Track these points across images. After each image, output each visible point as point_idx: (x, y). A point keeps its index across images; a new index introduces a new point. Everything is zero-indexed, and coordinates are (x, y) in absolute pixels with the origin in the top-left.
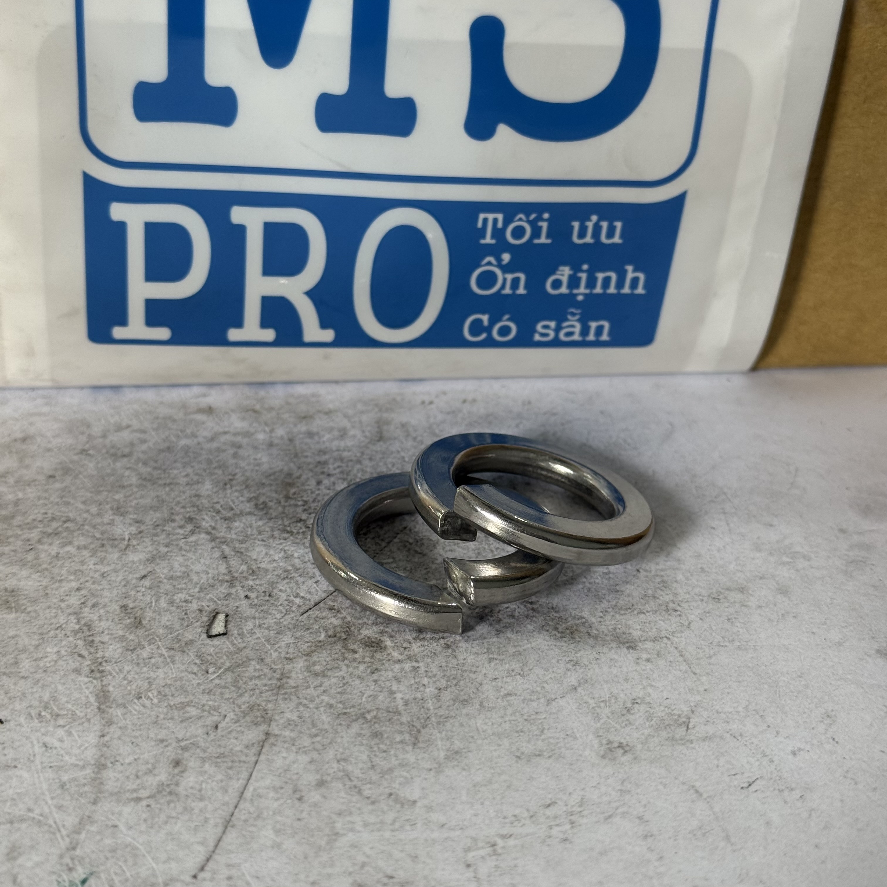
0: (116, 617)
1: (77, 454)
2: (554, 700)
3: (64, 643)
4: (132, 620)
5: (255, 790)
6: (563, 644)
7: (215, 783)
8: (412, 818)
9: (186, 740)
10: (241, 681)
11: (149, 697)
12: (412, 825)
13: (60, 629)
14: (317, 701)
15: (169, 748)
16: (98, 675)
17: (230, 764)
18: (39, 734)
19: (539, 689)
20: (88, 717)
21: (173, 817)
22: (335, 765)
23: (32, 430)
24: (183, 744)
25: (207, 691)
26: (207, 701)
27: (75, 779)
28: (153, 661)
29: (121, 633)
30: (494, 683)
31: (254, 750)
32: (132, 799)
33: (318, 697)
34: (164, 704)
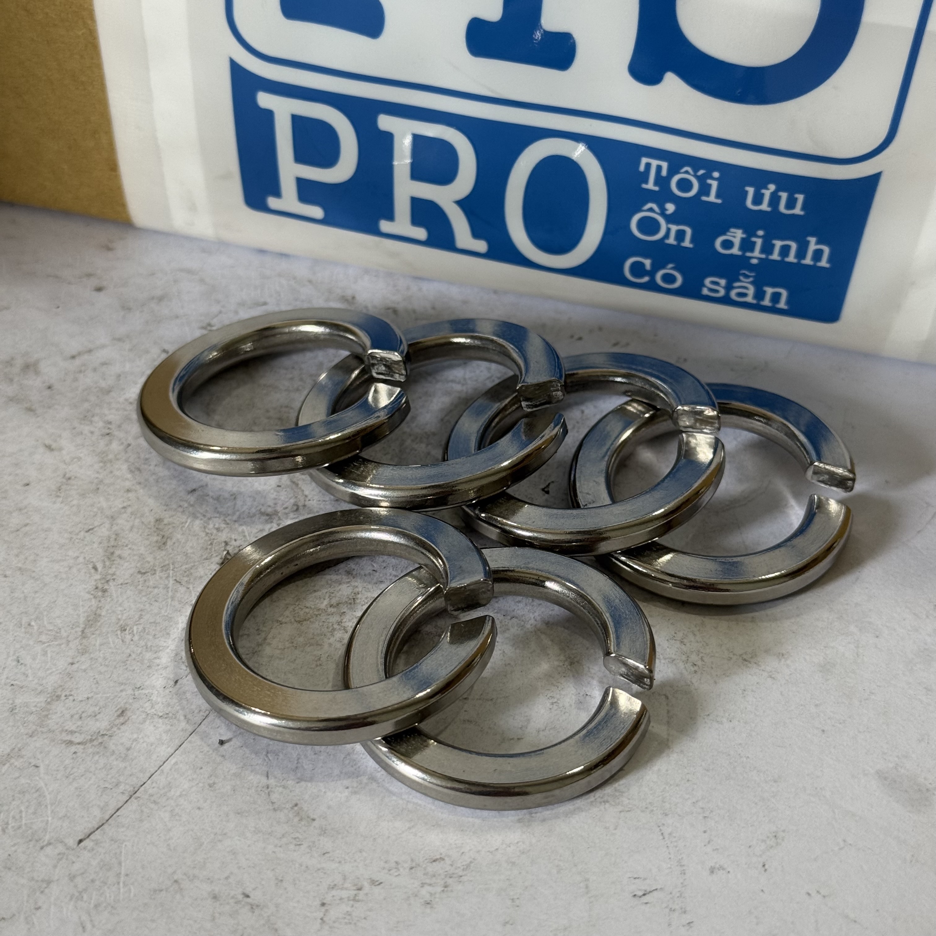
0: (147, 530)
3: (87, 548)
4: (159, 538)
5: (176, 763)
7: (145, 744)
8: (300, 837)
9: (142, 689)
11: (133, 631)
12: (296, 845)
13: (91, 531)
15: (124, 693)
16: (100, 594)
17: (168, 727)
18: (18, 646)
20: (69, 639)
21: (91, 772)
23: (174, 288)
24: (137, 693)
27: (27, 705)
28: (156, 591)
29: (142, 550)
31: (198, 719)
32: (65, 741)
34: (142, 643)
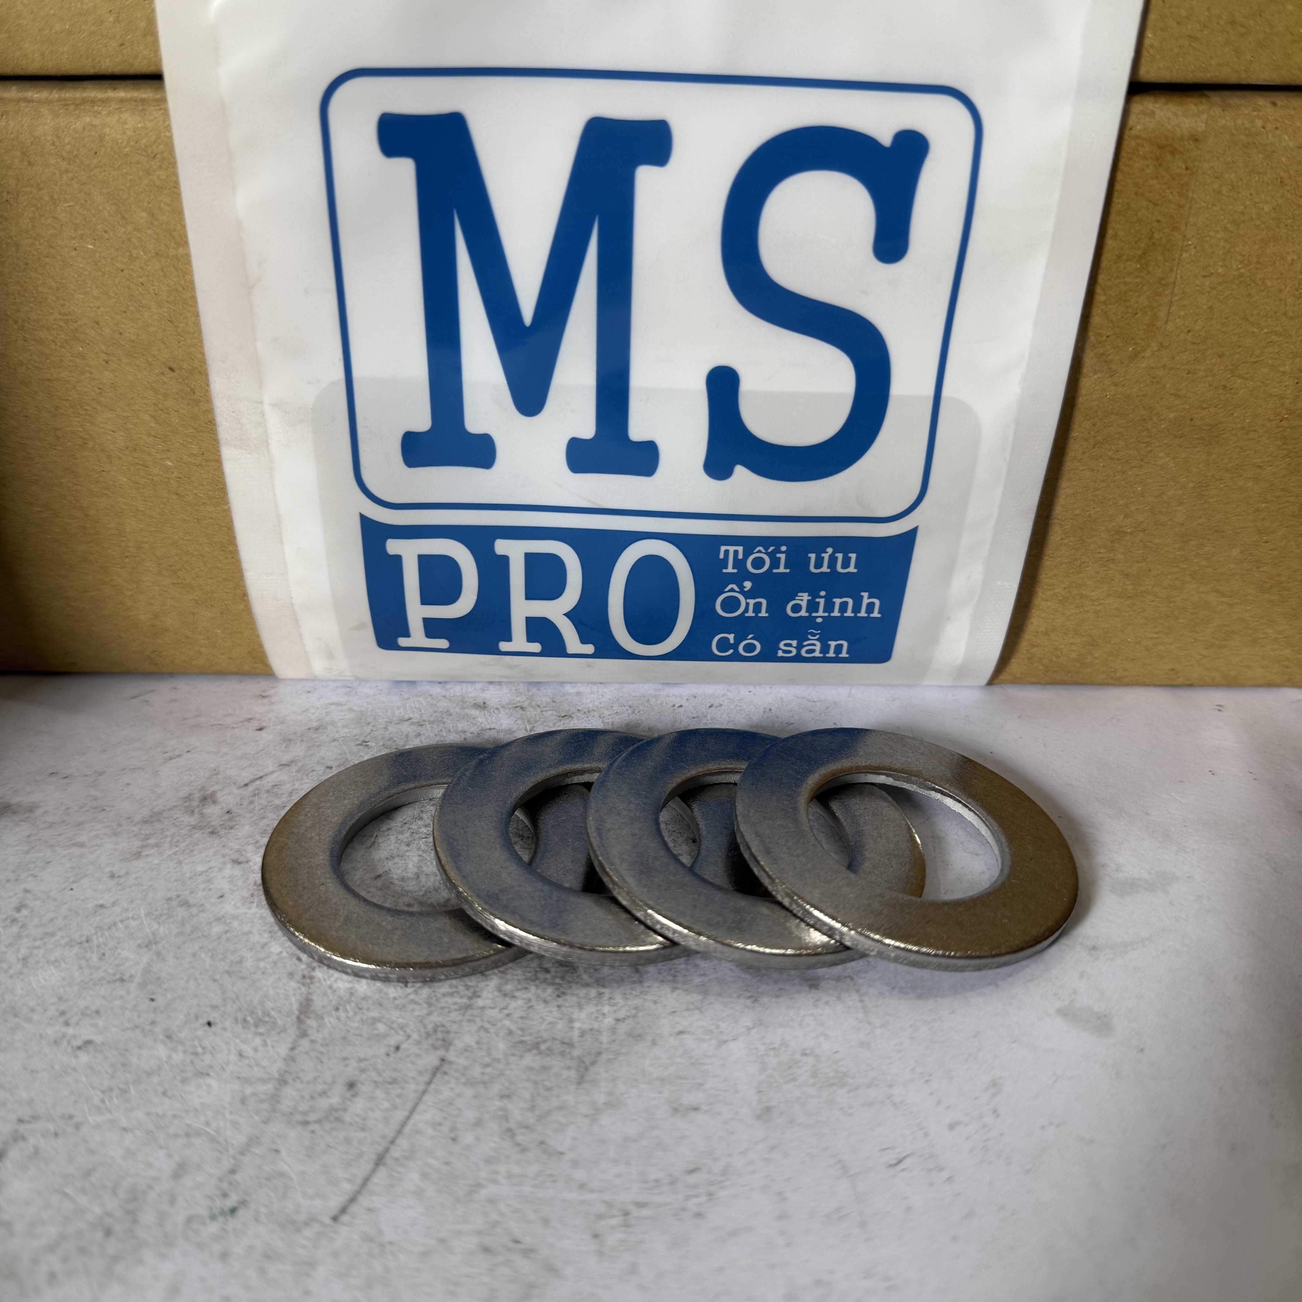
1: (358, 745)
2: (726, 1041)
5: (415, 1124)
6: (748, 977)
7: (380, 1112)
8: (556, 1173)
9: (366, 1060)
10: (434, 998)
12: (553, 1182)
14: (499, 1025)
15: (349, 1068)
16: (308, 981)
17: (399, 1091)
18: (238, 1041)
19: (713, 1028)
20: (286, 1026)
21: (332, 1147)
22: (498, 1103)
23: (327, 719)
24: (362, 1065)
25: (400, 1007)
26: (397, 1018)
27: (256, 1094)
30: (671, 1017)
31: (426, 1078)
32: (301, 1123)
33: (501, 1020)
34: (358, 1018)
